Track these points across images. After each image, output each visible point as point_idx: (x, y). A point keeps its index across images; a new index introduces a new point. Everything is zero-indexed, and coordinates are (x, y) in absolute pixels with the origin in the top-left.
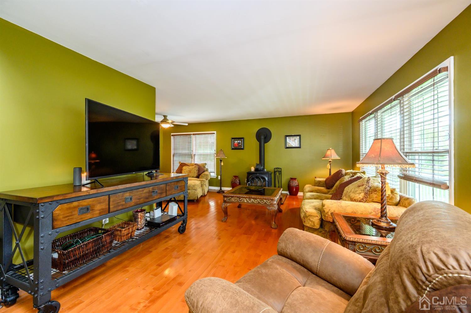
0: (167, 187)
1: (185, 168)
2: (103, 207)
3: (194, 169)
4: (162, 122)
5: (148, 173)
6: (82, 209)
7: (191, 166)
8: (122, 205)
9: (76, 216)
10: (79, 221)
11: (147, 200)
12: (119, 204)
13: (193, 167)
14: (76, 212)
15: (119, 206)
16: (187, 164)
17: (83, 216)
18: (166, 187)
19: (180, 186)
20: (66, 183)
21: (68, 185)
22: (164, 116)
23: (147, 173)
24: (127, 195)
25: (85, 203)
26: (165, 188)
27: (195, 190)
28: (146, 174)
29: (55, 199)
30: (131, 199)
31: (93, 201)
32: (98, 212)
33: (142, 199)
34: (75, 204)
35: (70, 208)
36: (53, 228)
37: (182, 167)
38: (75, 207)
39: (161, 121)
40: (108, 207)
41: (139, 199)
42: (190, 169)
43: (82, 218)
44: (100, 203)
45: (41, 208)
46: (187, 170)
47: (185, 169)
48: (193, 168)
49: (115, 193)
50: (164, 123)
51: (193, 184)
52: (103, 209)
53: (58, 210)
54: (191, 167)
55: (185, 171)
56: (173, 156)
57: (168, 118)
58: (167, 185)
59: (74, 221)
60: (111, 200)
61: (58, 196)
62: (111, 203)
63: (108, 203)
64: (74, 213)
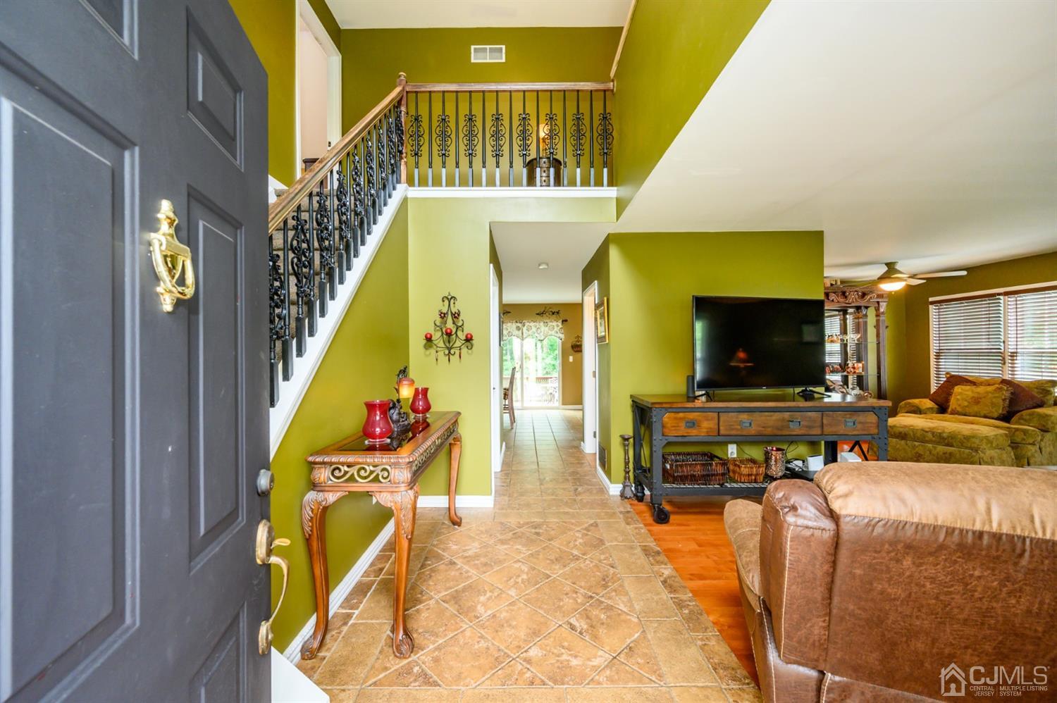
0: (824, 418)
1: (960, 390)
2: (711, 426)
3: (990, 395)
4: (883, 278)
5: (803, 391)
6: (687, 422)
7: (986, 385)
8: (737, 430)
9: (683, 428)
10: (686, 435)
11: (780, 433)
12: (732, 427)
13: (990, 389)
14: (683, 424)
15: (733, 429)
16: (970, 379)
17: (689, 430)
18: (822, 419)
19: (860, 423)
20: (670, 393)
21: (681, 395)
22: (887, 264)
23: (801, 389)
24: (744, 417)
25: (692, 416)
26: (820, 419)
27: (971, 448)
28: (798, 393)
29: (664, 406)
30: (750, 424)
31: (699, 416)
32: (705, 430)
33: (769, 429)
34: (681, 415)
35: (676, 418)
36: (663, 435)
37: (953, 388)
38: (681, 419)
39: (879, 279)
40: (716, 427)
41: (763, 427)
42: (978, 393)
43: (687, 433)
44: (708, 420)
45: (654, 413)
46: (965, 396)
47: (960, 394)
48: (987, 393)
49: (727, 410)
50: (887, 280)
51: (966, 433)
52: (711, 428)
53: (667, 418)
54: (981, 389)
55: (958, 397)
56: (938, 356)
57: (898, 267)
58: (824, 415)
59: (680, 433)
60: (721, 419)
61: (666, 403)
62: (721, 424)
63: (717, 421)
64: (680, 425)
